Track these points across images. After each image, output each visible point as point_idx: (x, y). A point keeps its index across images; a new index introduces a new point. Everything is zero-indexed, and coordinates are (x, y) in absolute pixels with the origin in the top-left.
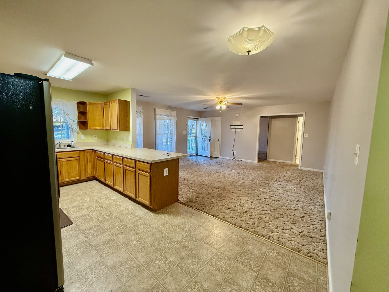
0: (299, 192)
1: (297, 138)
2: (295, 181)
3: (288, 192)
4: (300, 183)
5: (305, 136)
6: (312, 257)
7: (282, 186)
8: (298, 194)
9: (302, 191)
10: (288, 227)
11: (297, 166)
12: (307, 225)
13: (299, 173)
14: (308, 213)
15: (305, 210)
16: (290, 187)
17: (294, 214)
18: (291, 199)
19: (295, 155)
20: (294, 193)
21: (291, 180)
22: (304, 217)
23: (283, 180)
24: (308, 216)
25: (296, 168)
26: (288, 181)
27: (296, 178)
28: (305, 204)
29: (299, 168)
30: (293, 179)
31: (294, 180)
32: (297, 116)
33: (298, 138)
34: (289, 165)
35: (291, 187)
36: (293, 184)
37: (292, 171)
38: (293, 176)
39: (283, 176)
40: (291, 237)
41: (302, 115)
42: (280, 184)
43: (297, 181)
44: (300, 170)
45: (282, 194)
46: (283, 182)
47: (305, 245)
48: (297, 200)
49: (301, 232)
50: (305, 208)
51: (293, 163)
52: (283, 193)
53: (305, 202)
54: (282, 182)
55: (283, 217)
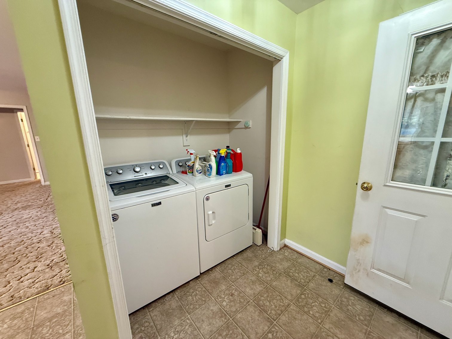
0: (44, 215)
1: (26, 144)
2: (38, 203)
3: (25, 223)
4: (44, 203)
5: (36, 140)
6: (65, 282)
7: (14, 219)
8: (43, 218)
9: (49, 212)
10: (28, 271)
11: (39, 182)
12: (58, 250)
13: (44, 190)
14: (59, 234)
15: (55, 234)
16: (29, 214)
17: (39, 247)
18: (32, 230)
19: (32, 167)
20: (36, 220)
21: (30, 204)
22: (53, 242)
23: (16, 209)
24: (59, 238)
25: (37, 186)
26: (25, 208)
27: (39, 199)
28: (54, 226)
29: (43, 183)
30: (33, 202)
31: (36, 202)
32: (15, 110)
33: (28, 143)
34: (26, 185)
35: (31, 213)
36: (34, 209)
37: (31, 191)
38: (33, 197)
39: (15, 203)
40: (33, 280)
41: (21, 110)
42: (10, 216)
43: (41, 202)
44: (45, 186)
45: (15, 231)
46: (16, 212)
47: (57, 274)
48: (42, 226)
49: (49, 264)
50: (55, 231)
51: (32, 179)
52: (16, 227)
53: (54, 223)
54: (13, 213)
55: (19, 262)
